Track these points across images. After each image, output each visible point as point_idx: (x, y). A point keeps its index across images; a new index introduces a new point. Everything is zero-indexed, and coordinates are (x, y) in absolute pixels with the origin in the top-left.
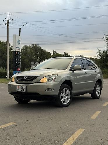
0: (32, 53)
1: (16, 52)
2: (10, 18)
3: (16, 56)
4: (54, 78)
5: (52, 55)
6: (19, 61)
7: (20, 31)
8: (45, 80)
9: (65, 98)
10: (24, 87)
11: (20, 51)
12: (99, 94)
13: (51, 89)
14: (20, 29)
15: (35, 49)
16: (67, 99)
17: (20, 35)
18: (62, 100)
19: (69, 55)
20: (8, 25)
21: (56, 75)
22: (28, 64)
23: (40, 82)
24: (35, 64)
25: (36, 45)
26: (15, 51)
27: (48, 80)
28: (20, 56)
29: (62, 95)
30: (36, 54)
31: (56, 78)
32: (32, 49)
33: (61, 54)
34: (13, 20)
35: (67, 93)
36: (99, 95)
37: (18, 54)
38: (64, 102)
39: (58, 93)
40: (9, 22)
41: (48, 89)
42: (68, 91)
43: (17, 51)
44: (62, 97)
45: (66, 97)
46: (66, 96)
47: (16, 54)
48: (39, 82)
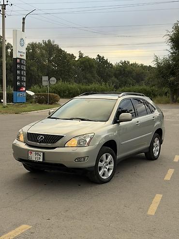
0: (42, 55)
1: (18, 61)
2: (7, 2)
3: (18, 66)
4: (88, 140)
5: (76, 59)
6: (23, 76)
7: (23, 23)
8: (74, 142)
9: (105, 169)
10: (39, 153)
11: (24, 57)
12: (158, 152)
13: (84, 158)
14: (24, 19)
15: (48, 49)
16: (109, 170)
17: (23, 31)
18: (100, 173)
19: (106, 59)
20: (3, 14)
21: (92, 134)
22: (37, 74)
23: (66, 145)
24: (49, 80)
25: (49, 41)
26: (16, 59)
27: (79, 143)
28: (25, 67)
29: (100, 164)
30: (50, 57)
31: (91, 138)
32: (43, 48)
33: (92, 58)
34: (12, 5)
35: (108, 160)
36: (157, 154)
37: (20, 64)
38: (104, 175)
39: (94, 164)
40: (5, 9)
41: (79, 159)
42: (110, 157)
43: (19, 58)
44: (100, 168)
45: (107, 167)
46: (107, 165)
47: (17, 64)
48: (64, 147)
